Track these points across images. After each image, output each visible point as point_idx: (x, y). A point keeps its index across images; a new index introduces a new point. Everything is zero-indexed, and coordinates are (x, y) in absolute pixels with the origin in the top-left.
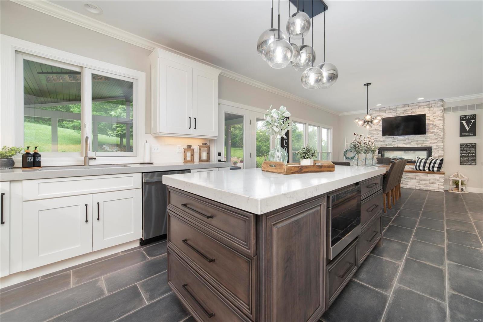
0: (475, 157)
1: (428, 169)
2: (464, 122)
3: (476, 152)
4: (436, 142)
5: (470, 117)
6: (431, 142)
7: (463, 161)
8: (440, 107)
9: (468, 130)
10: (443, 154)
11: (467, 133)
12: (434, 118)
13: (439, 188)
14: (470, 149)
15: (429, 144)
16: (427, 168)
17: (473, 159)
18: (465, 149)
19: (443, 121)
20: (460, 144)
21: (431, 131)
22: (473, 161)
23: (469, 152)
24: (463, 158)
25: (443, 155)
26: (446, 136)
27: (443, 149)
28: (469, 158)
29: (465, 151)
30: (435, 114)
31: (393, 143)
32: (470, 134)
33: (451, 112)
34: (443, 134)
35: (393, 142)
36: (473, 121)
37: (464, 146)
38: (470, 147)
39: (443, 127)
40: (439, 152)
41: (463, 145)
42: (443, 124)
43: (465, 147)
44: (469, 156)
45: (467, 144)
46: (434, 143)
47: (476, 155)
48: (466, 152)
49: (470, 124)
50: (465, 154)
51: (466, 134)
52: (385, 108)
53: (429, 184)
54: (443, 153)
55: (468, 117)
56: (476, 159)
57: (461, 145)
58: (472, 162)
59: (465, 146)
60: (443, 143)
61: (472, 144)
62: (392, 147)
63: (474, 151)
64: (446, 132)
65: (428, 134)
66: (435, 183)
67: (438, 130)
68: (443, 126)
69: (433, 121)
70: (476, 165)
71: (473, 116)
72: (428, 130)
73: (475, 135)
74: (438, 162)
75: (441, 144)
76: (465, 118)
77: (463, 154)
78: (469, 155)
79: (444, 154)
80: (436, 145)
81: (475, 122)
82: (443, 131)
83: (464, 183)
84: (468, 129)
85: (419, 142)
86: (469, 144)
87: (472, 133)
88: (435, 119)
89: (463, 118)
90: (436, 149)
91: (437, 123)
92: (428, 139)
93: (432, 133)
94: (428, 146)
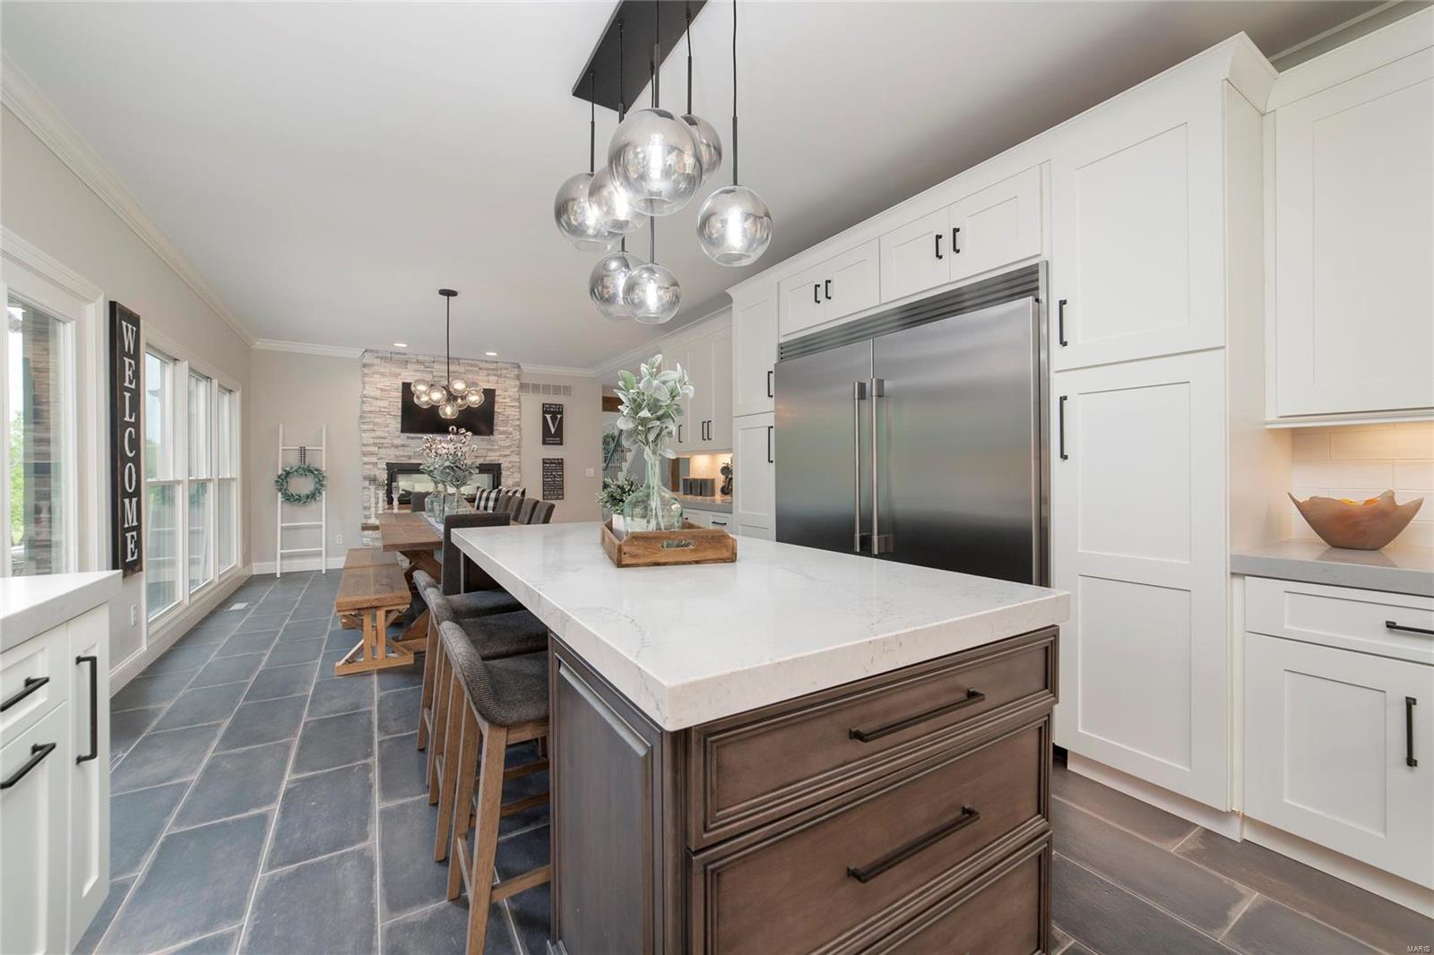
0: (561, 484)
2: (548, 416)
3: (563, 475)
4: (509, 453)
6: (500, 452)
7: (547, 493)
8: (514, 379)
9: (552, 432)
11: (552, 438)
12: (507, 401)
14: (555, 469)
15: (496, 458)
17: (560, 488)
19: (518, 410)
20: (543, 459)
21: (502, 429)
23: (555, 476)
25: (520, 482)
26: (524, 442)
27: (520, 469)
28: (554, 486)
29: (549, 472)
30: (507, 393)
32: (555, 440)
33: (530, 393)
34: (519, 437)
36: (559, 416)
38: (556, 466)
39: (518, 422)
40: (514, 474)
41: (546, 461)
42: (519, 416)
43: (549, 467)
44: (554, 483)
45: (551, 459)
46: (506, 456)
47: (563, 481)
48: (551, 474)
49: (555, 421)
50: (550, 480)
52: (407, 357)
54: (519, 476)
55: (553, 408)
56: (564, 489)
57: (544, 462)
59: (549, 464)
60: (519, 457)
61: (559, 459)
63: (560, 473)
64: (523, 432)
65: (497, 436)
67: (511, 429)
68: (518, 419)
69: (505, 406)
70: (563, 498)
71: (559, 408)
72: (498, 426)
73: (561, 443)
75: (515, 458)
76: (550, 409)
79: (520, 478)
80: (508, 459)
81: (561, 418)
82: (519, 431)
84: (552, 430)
85: (482, 452)
86: (554, 459)
87: (558, 440)
88: (508, 404)
89: (546, 408)
90: (509, 468)
91: (510, 412)
92: (496, 447)
93: (502, 433)
94: (497, 462)
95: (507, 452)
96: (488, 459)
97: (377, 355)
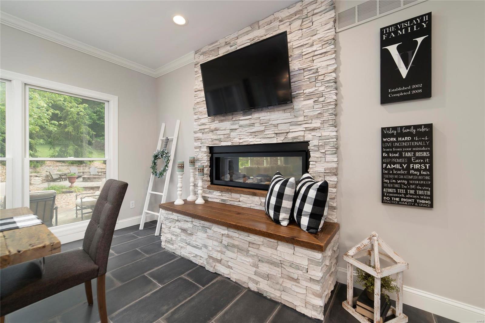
0: (427, 178)
1: (288, 216)
2: (393, 49)
3: (431, 158)
4: (318, 125)
5: (412, 28)
6: (307, 126)
7: (390, 190)
8: (326, 11)
9: (404, 76)
10: (335, 165)
11: (404, 88)
12: (314, 48)
13: (306, 303)
14: (412, 147)
15: (302, 133)
16: (284, 212)
17: (422, 185)
18: (397, 147)
19: (334, 56)
20: (383, 129)
21: (307, 91)
22: (421, 192)
23: (410, 158)
24: (389, 179)
25: (337, 168)
26: (345, 105)
27: (336, 150)
28: (408, 180)
29: (396, 152)
30: (315, 38)
31: (233, 134)
32: (411, 90)
33: (357, 23)
34: (335, 97)
35: (232, 130)
36: (420, 40)
37: (392, 135)
38: (412, 140)
39: (334, 75)
40: (327, 156)
41: (390, 132)
42: (335, 66)
43: (397, 141)
44: (409, 174)
45: (401, 127)
46: (314, 129)
47: (431, 169)
48: (401, 157)
49: (410, 53)
50: (398, 166)
51: (399, 92)
52: (218, 43)
53: (281, 281)
54: (336, 160)
55: (406, 29)
56: (431, 186)
57: (385, 133)
58: (420, 197)
59: (397, 137)
60: (336, 129)
61: (420, 126)
62: (229, 144)
63: (425, 154)
64: (343, 91)
65: (300, 104)
66: (296, 280)
67: (322, 88)
68: (335, 71)
69: (311, 59)
70: (431, 206)
71: (422, 21)
72: (299, 88)
73: (426, 93)
74: (312, 194)
75: (329, 132)
76: (395, 32)
77: (390, 163)
78: (408, 168)
79: (338, 162)
80: (317, 133)
81: (427, 44)
82: (336, 89)
83: (393, 284)
84: (404, 72)
85: (283, 128)
86: (409, 127)
87: (417, 88)
88: (316, 53)
89: (390, 33)
90: (318, 146)
91: (321, 64)
92: (301, 119)
93: (309, 97)
94: (301, 139)
95: (316, 123)
96: (290, 135)
97: (200, 53)
